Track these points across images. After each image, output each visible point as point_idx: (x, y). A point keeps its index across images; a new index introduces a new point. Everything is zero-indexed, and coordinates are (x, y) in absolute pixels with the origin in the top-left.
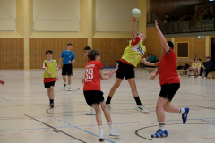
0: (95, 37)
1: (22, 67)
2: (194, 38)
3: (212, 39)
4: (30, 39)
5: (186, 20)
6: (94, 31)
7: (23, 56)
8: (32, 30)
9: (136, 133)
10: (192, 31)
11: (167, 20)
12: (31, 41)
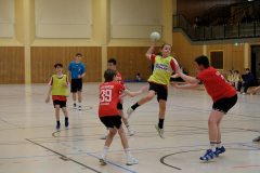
0: (111, 45)
1: (22, 82)
2: (229, 45)
3: (252, 47)
4: (32, 48)
5: (220, 23)
6: (109, 38)
7: (23, 68)
8: (34, 37)
9: (162, 161)
10: (228, 37)
11: (198, 23)
12: (33, 49)
